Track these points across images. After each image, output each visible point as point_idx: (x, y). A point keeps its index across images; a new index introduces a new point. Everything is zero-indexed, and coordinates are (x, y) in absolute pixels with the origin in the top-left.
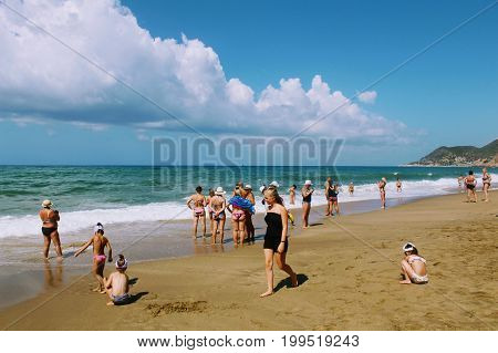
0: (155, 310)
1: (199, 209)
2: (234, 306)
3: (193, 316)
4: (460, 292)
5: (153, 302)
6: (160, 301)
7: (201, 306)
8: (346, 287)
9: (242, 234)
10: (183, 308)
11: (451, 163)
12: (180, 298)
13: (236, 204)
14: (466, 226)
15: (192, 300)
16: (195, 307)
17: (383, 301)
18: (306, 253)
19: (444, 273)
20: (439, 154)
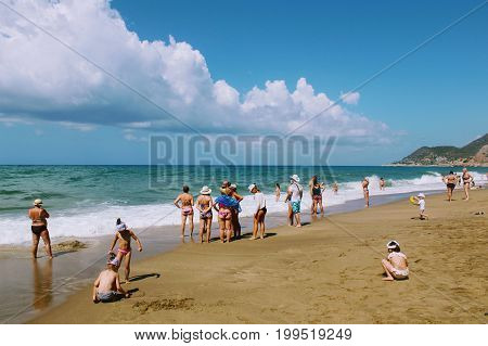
0: (142, 307)
1: (187, 209)
2: (220, 303)
3: (180, 313)
4: (441, 288)
5: (140, 299)
6: (149, 299)
7: (188, 303)
8: (329, 284)
9: (228, 232)
10: (170, 305)
11: (432, 163)
12: (167, 295)
13: (223, 204)
14: (446, 224)
15: (179, 298)
16: (182, 304)
17: (366, 297)
18: (291, 251)
19: (425, 269)
20: (420, 154)
